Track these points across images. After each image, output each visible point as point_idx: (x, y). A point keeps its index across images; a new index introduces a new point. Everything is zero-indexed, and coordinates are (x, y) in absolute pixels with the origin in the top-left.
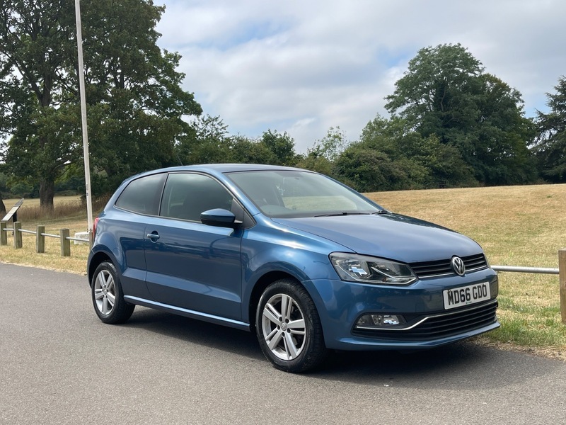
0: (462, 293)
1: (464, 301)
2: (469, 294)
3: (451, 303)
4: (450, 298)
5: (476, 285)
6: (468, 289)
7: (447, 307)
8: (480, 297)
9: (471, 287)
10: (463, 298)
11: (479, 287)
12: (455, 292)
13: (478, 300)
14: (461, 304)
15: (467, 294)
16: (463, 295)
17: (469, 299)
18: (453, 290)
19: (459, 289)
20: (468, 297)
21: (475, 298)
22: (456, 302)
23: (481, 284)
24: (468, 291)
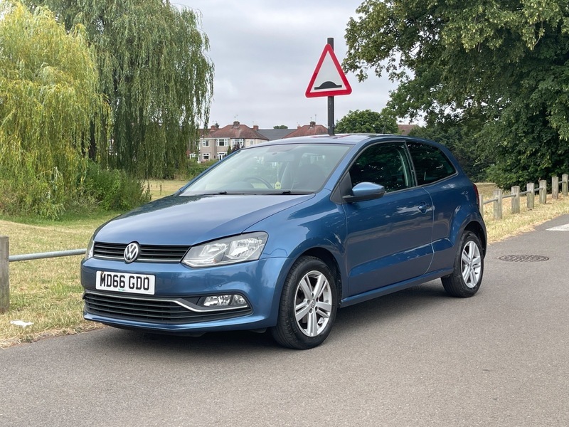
0: (116, 278)
1: (116, 286)
2: (124, 282)
3: (103, 285)
4: (103, 280)
5: (135, 275)
6: (124, 277)
7: (98, 287)
8: (137, 288)
9: (127, 276)
10: (115, 284)
11: (138, 278)
12: (108, 275)
13: (135, 291)
14: (112, 289)
15: (121, 281)
16: (117, 281)
17: (123, 287)
18: (106, 273)
19: (113, 274)
20: (122, 284)
21: (130, 288)
22: (108, 286)
23: (143, 276)
24: (122, 279)
